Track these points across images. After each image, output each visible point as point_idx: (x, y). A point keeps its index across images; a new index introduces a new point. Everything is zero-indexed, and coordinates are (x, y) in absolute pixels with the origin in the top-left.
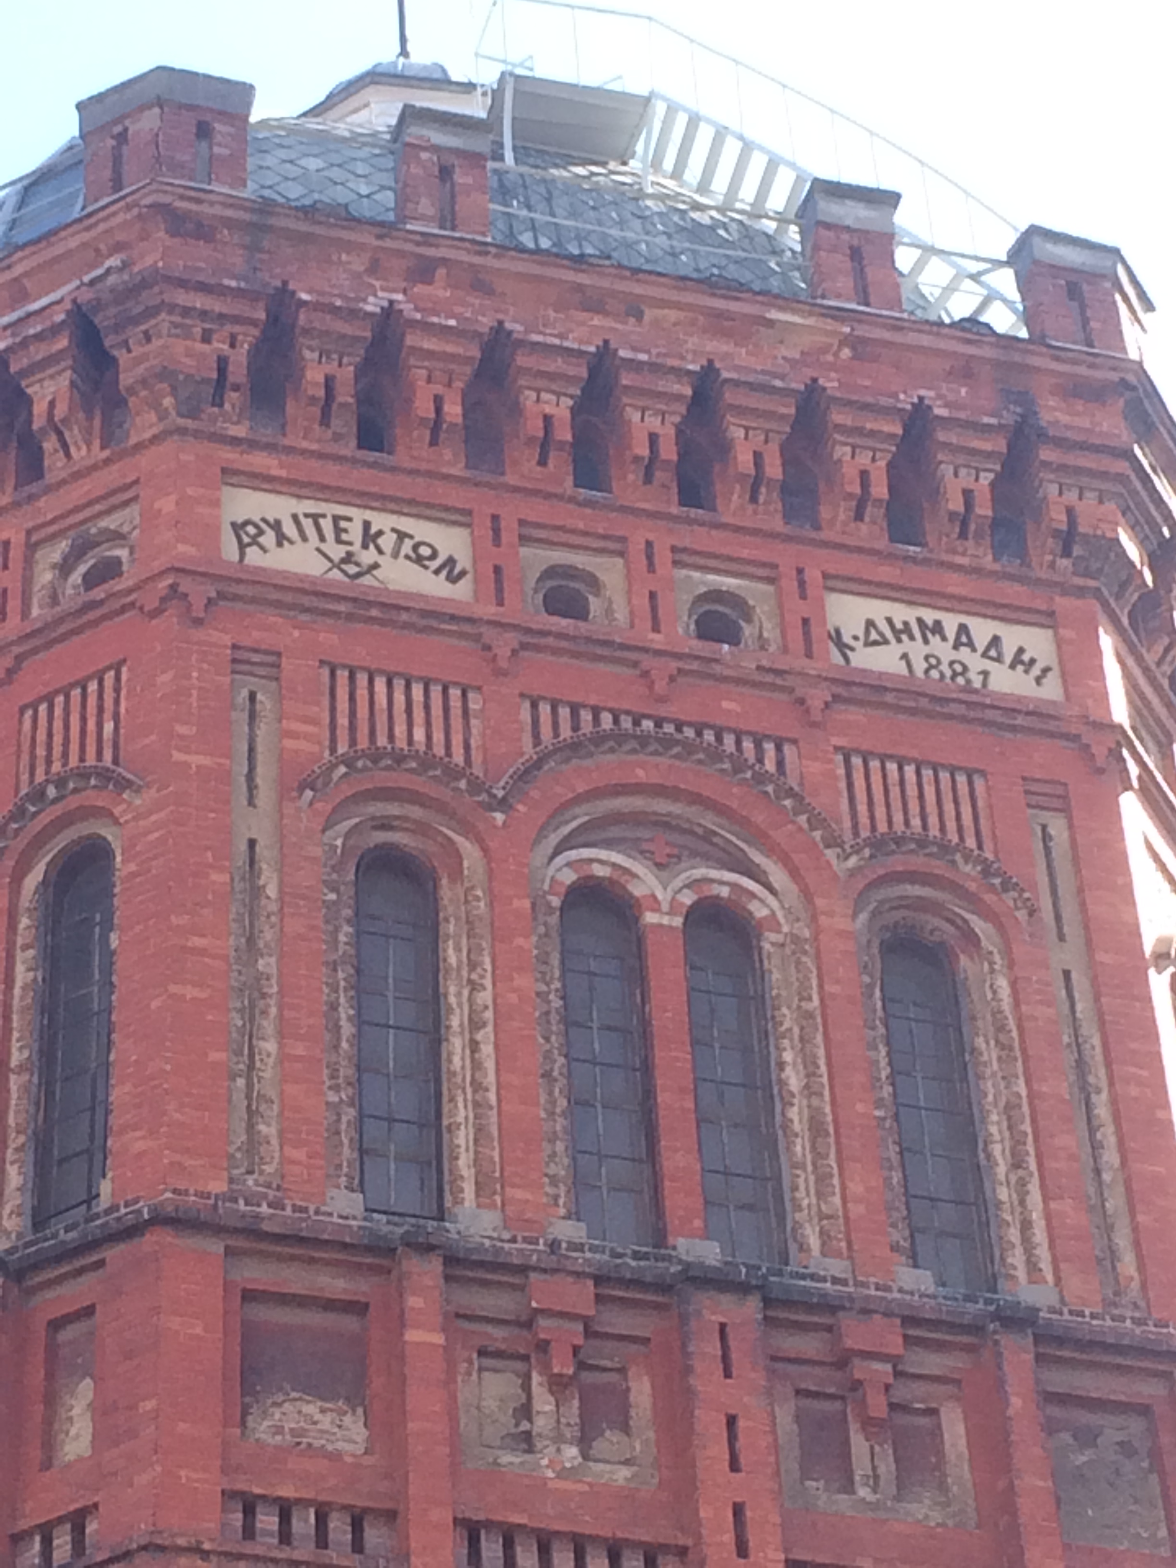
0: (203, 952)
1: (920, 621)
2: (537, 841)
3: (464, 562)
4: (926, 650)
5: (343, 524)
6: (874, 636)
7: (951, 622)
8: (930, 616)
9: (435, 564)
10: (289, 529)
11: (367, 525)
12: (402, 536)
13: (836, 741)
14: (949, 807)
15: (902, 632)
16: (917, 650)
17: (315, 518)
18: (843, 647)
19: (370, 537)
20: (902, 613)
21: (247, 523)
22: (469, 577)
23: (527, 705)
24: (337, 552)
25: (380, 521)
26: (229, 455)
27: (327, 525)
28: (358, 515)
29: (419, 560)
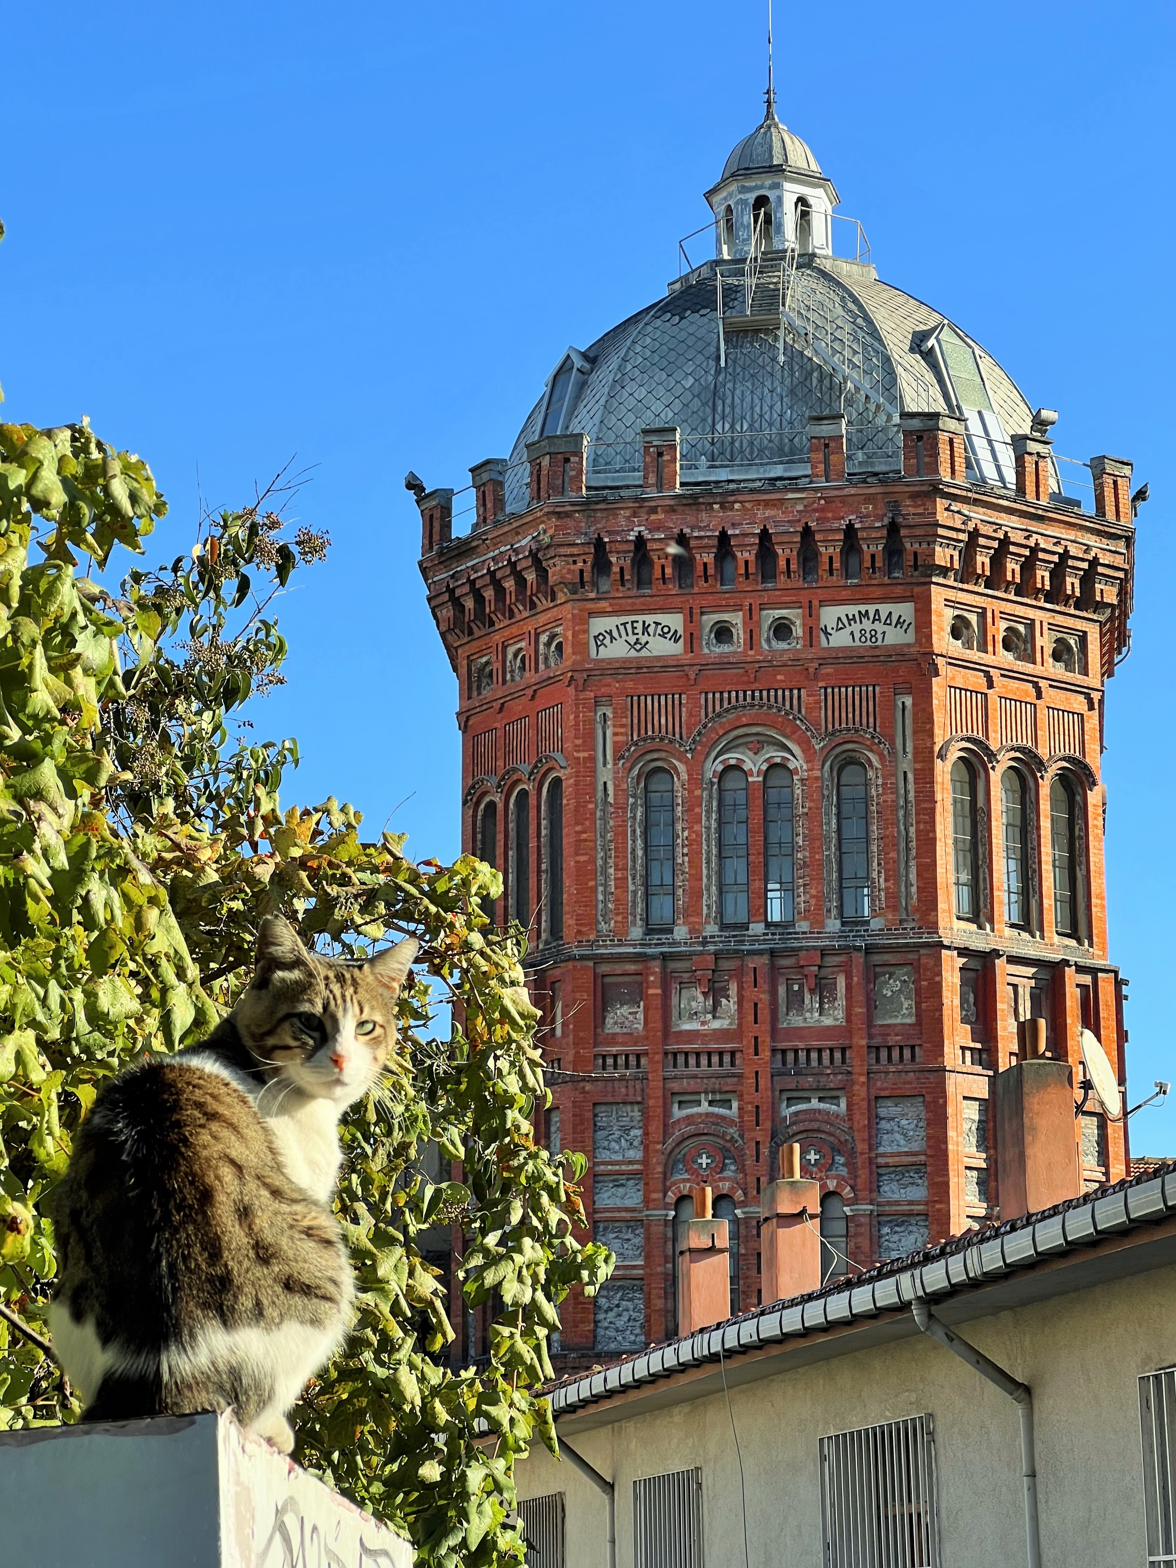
0: (586, 840)
1: (860, 612)
2: (706, 758)
3: (680, 632)
4: (860, 627)
5: (635, 625)
6: (840, 625)
7: (872, 609)
8: (863, 608)
9: (669, 636)
10: (615, 634)
11: (644, 622)
12: (657, 624)
13: (821, 684)
14: (864, 703)
15: (851, 620)
16: (856, 627)
17: (624, 624)
18: (827, 634)
19: (645, 628)
20: (852, 610)
21: (600, 634)
22: (682, 639)
23: (703, 695)
24: (632, 639)
25: (650, 619)
26: (590, 605)
27: (629, 626)
28: (640, 618)
29: (663, 635)
